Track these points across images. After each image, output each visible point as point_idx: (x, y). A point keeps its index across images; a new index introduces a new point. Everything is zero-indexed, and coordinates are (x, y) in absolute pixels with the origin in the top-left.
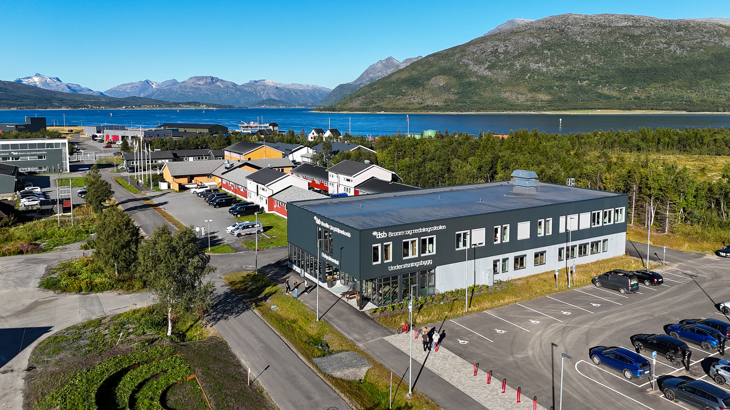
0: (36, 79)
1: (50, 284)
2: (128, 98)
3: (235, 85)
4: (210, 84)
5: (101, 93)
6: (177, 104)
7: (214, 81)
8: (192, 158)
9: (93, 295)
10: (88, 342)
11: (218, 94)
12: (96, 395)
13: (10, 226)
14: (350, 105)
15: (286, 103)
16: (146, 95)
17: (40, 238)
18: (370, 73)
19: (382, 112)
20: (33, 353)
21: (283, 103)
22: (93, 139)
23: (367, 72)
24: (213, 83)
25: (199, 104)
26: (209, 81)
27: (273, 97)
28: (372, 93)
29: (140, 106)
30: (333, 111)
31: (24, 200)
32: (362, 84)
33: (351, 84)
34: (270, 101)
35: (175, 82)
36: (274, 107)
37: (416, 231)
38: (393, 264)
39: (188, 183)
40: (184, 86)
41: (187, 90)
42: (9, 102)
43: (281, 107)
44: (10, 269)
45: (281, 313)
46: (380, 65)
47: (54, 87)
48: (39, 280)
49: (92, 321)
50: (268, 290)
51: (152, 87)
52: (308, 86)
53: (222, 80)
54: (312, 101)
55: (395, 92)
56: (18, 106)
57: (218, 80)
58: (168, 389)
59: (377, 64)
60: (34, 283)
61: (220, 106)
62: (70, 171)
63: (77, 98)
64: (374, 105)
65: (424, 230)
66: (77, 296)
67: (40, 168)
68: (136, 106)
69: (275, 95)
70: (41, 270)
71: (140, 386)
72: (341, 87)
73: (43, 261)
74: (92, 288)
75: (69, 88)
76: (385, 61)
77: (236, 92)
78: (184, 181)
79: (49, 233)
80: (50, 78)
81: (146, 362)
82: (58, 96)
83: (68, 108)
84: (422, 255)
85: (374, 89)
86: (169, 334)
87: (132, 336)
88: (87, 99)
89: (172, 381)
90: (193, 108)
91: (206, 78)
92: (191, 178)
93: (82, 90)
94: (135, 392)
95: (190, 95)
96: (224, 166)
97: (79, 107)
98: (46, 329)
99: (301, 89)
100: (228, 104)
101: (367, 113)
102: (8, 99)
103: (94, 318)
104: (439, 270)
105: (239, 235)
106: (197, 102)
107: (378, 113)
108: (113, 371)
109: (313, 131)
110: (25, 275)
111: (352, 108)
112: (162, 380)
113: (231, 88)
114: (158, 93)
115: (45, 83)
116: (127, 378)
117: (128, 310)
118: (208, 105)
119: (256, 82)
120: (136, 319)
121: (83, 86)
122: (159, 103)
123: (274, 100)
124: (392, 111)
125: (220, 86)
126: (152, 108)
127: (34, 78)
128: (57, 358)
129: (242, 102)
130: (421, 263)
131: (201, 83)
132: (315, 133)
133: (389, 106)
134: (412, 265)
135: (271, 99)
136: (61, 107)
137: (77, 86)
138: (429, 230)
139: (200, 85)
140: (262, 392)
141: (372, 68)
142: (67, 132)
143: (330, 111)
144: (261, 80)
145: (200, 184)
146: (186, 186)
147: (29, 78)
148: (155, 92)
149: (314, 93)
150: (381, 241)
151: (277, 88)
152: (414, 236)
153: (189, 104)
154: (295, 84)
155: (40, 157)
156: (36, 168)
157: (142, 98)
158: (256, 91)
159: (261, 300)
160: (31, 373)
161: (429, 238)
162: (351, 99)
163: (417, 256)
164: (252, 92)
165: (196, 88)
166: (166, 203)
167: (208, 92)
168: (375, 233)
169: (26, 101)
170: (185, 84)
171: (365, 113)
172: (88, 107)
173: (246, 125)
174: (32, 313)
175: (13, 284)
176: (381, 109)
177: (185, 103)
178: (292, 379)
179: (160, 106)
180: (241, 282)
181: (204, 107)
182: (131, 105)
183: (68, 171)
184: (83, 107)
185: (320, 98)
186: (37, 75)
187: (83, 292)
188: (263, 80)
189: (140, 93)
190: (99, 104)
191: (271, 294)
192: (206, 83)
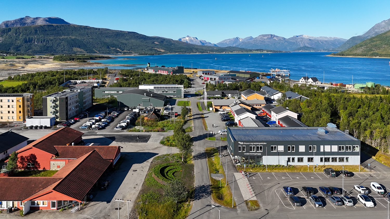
0: (187, 38)
1: (162, 143)
2: (227, 47)
3: (284, 39)
4: (270, 39)
5: (215, 45)
6: (251, 50)
7: (272, 37)
8: (230, 94)
9: (171, 147)
10: (165, 159)
11: (275, 44)
12: (160, 169)
13: (158, 121)
14: (355, 52)
15: (315, 49)
16: (236, 45)
17: (165, 127)
18: (376, 29)
19: (377, 57)
20: (153, 159)
21: (313, 49)
22: (200, 78)
23: (373, 28)
24: (272, 38)
25: (263, 50)
26: (270, 37)
27: (307, 45)
28: (372, 44)
29: (232, 52)
30: (342, 56)
31: (165, 111)
32: (369, 36)
33: (361, 37)
34: (305, 48)
35: (251, 38)
36: (307, 51)
37: (255, 143)
38: (246, 152)
39: (220, 108)
40: (256, 40)
41: (257, 42)
42: (175, 50)
43: (312, 51)
44: (155, 136)
45: (214, 161)
46: (383, 23)
47: (194, 43)
48: (160, 141)
49: (168, 154)
50: (215, 154)
51: (240, 41)
52: (331, 38)
53: (277, 36)
54: (333, 47)
55: (388, 44)
56: (179, 52)
57: (275, 36)
58: (175, 172)
59: (381, 23)
60: (159, 141)
61: (274, 51)
62: (184, 98)
63: (204, 48)
64: (372, 52)
65: (258, 143)
66: (167, 147)
67: (174, 96)
68: (230, 52)
69: (308, 44)
70: (162, 138)
71: (170, 170)
72: (353, 39)
73: (163, 135)
74: (171, 145)
75: (201, 42)
76: (388, 21)
77: (285, 42)
78: (218, 108)
79: (168, 125)
80: (193, 38)
81: (173, 165)
82: (196, 47)
83: (199, 53)
84: (257, 151)
85: (373, 41)
86: (182, 161)
87: (175, 160)
88: (208, 48)
89: (177, 170)
90: (259, 52)
91: (268, 35)
92: (221, 107)
93: (206, 43)
94: (168, 171)
95: (259, 45)
96: (233, 103)
97: (204, 53)
98: (158, 154)
99: (326, 40)
100: (279, 50)
101: (367, 57)
102: (175, 49)
103: (168, 153)
104: (264, 157)
105: (221, 134)
106: (262, 49)
107: (375, 57)
108: (165, 166)
109: (302, 78)
110: (158, 139)
111: (356, 54)
112: (175, 170)
113: (282, 40)
114: (242, 44)
115: (191, 40)
116: (168, 168)
117: (176, 153)
118: (267, 51)
119: (297, 36)
120: (177, 156)
121: (207, 41)
122: (242, 50)
123: (307, 47)
124: (385, 57)
125: (276, 40)
126: (238, 53)
127: (186, 38)
128: (157, 161)
129: (288, 48)
130: (256, 154)
131: (265, 38)
132: (303, 79)
133: (384, 53)
134: (253, 154)
135: (305, 47)
136: (196, 52)
137: (204, 41)
138: (260, 144)
139: (265, 39)
140: (194, 177)
141: (378, 26)
142: (192, 72)
143: (340, 56)
144: (301, 35)
145: (224, 109)
146: (219, 110)
147: (184, 38)
148: (241, 43)
149: (335, 42)
150: (242, 145)
151: (310, 40)
152: (254, 145)
153: (257, 50)
154: (322, 37)
155: (174, 92)
156: (173, 96)
157: (234, 47)
158: (296, 42)
159: (212, 156)
160: (152, 163)
161: (260, 146)
162: (357, 47)
163: (255, 151)
164: (295, 42)
165: (263, 41)
166: (208, 117)
167: (269, 43)
168: (239, 142)
169: (182, 50)
170: (256, 39)
171: (365, 57)
172: (208, 52)
173: (273, 70)
174: (156, 150)
175: (154, 141)
176: (377, 55)
177: (255, 50)
178: (202, 176)
179: (242, 52)
180: (210, 150)
181: (265, 52)
182: (228, 51)
183: (183, 98)
184: (206, 53)
185: (339, 46)
186: (188, 36)
187: (169, 146)
188: (302, 35)
189: (233, 44)
190: (212, 51)
191: (215, 155)
192: (268, 38)
